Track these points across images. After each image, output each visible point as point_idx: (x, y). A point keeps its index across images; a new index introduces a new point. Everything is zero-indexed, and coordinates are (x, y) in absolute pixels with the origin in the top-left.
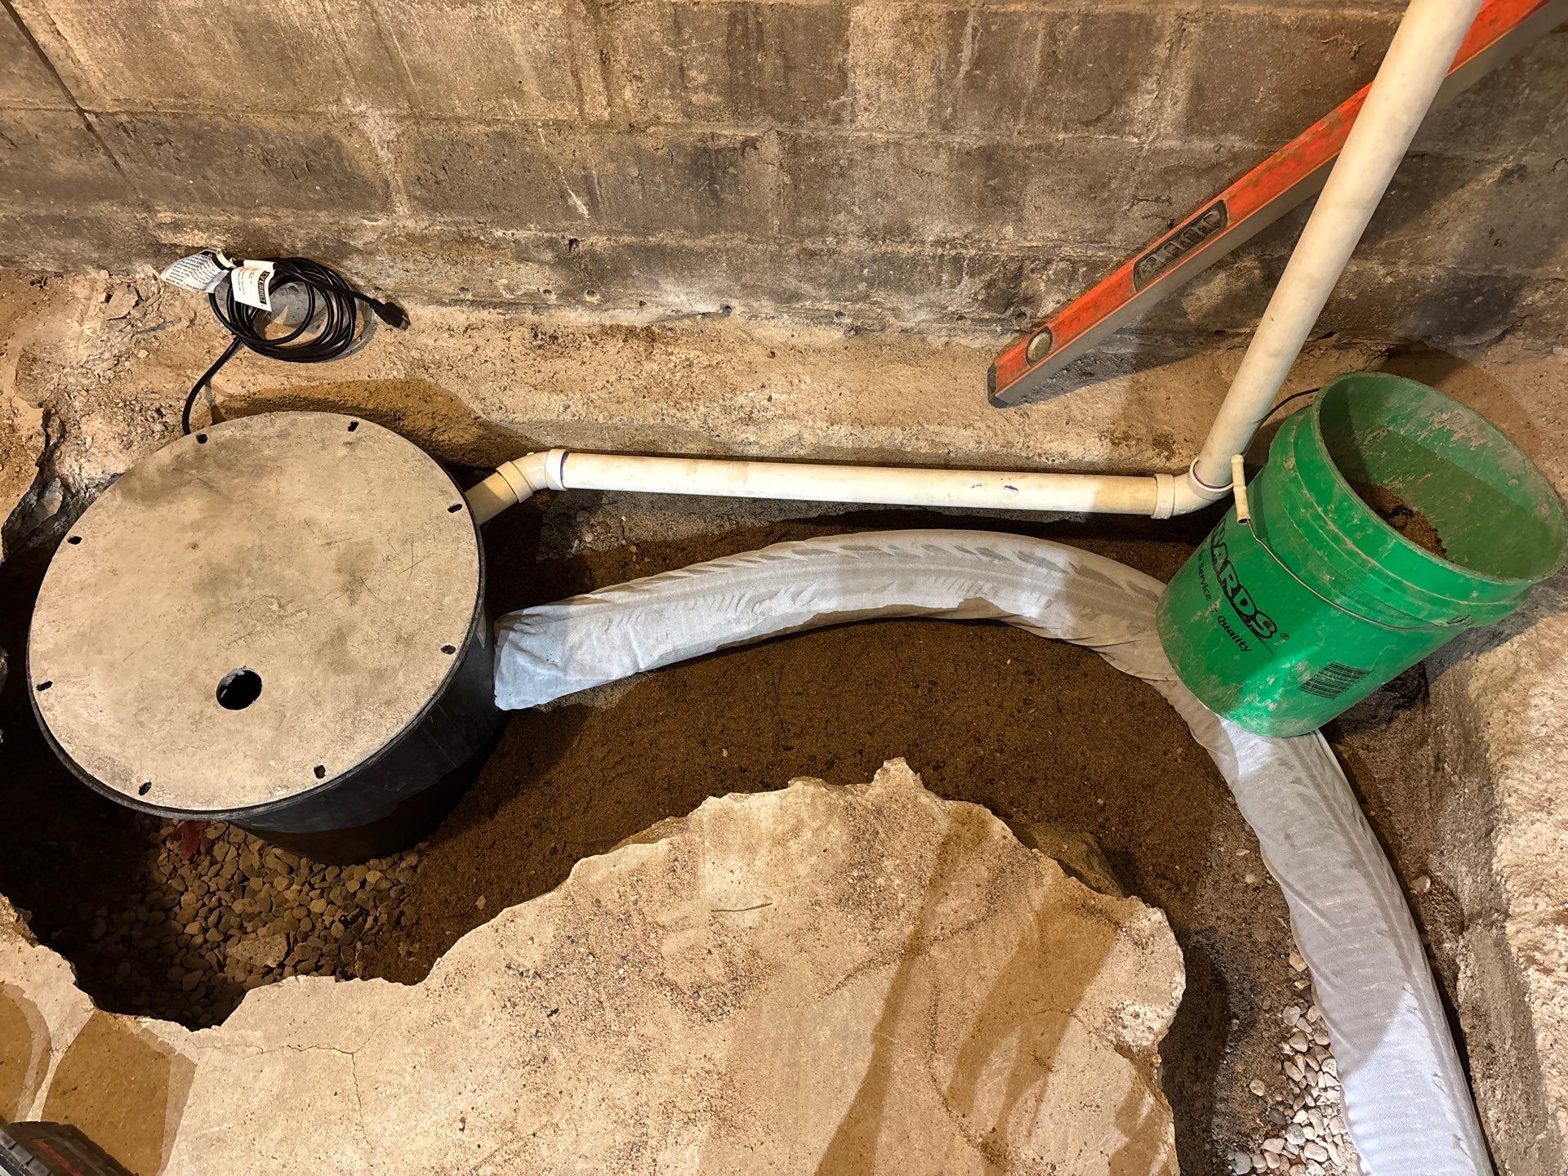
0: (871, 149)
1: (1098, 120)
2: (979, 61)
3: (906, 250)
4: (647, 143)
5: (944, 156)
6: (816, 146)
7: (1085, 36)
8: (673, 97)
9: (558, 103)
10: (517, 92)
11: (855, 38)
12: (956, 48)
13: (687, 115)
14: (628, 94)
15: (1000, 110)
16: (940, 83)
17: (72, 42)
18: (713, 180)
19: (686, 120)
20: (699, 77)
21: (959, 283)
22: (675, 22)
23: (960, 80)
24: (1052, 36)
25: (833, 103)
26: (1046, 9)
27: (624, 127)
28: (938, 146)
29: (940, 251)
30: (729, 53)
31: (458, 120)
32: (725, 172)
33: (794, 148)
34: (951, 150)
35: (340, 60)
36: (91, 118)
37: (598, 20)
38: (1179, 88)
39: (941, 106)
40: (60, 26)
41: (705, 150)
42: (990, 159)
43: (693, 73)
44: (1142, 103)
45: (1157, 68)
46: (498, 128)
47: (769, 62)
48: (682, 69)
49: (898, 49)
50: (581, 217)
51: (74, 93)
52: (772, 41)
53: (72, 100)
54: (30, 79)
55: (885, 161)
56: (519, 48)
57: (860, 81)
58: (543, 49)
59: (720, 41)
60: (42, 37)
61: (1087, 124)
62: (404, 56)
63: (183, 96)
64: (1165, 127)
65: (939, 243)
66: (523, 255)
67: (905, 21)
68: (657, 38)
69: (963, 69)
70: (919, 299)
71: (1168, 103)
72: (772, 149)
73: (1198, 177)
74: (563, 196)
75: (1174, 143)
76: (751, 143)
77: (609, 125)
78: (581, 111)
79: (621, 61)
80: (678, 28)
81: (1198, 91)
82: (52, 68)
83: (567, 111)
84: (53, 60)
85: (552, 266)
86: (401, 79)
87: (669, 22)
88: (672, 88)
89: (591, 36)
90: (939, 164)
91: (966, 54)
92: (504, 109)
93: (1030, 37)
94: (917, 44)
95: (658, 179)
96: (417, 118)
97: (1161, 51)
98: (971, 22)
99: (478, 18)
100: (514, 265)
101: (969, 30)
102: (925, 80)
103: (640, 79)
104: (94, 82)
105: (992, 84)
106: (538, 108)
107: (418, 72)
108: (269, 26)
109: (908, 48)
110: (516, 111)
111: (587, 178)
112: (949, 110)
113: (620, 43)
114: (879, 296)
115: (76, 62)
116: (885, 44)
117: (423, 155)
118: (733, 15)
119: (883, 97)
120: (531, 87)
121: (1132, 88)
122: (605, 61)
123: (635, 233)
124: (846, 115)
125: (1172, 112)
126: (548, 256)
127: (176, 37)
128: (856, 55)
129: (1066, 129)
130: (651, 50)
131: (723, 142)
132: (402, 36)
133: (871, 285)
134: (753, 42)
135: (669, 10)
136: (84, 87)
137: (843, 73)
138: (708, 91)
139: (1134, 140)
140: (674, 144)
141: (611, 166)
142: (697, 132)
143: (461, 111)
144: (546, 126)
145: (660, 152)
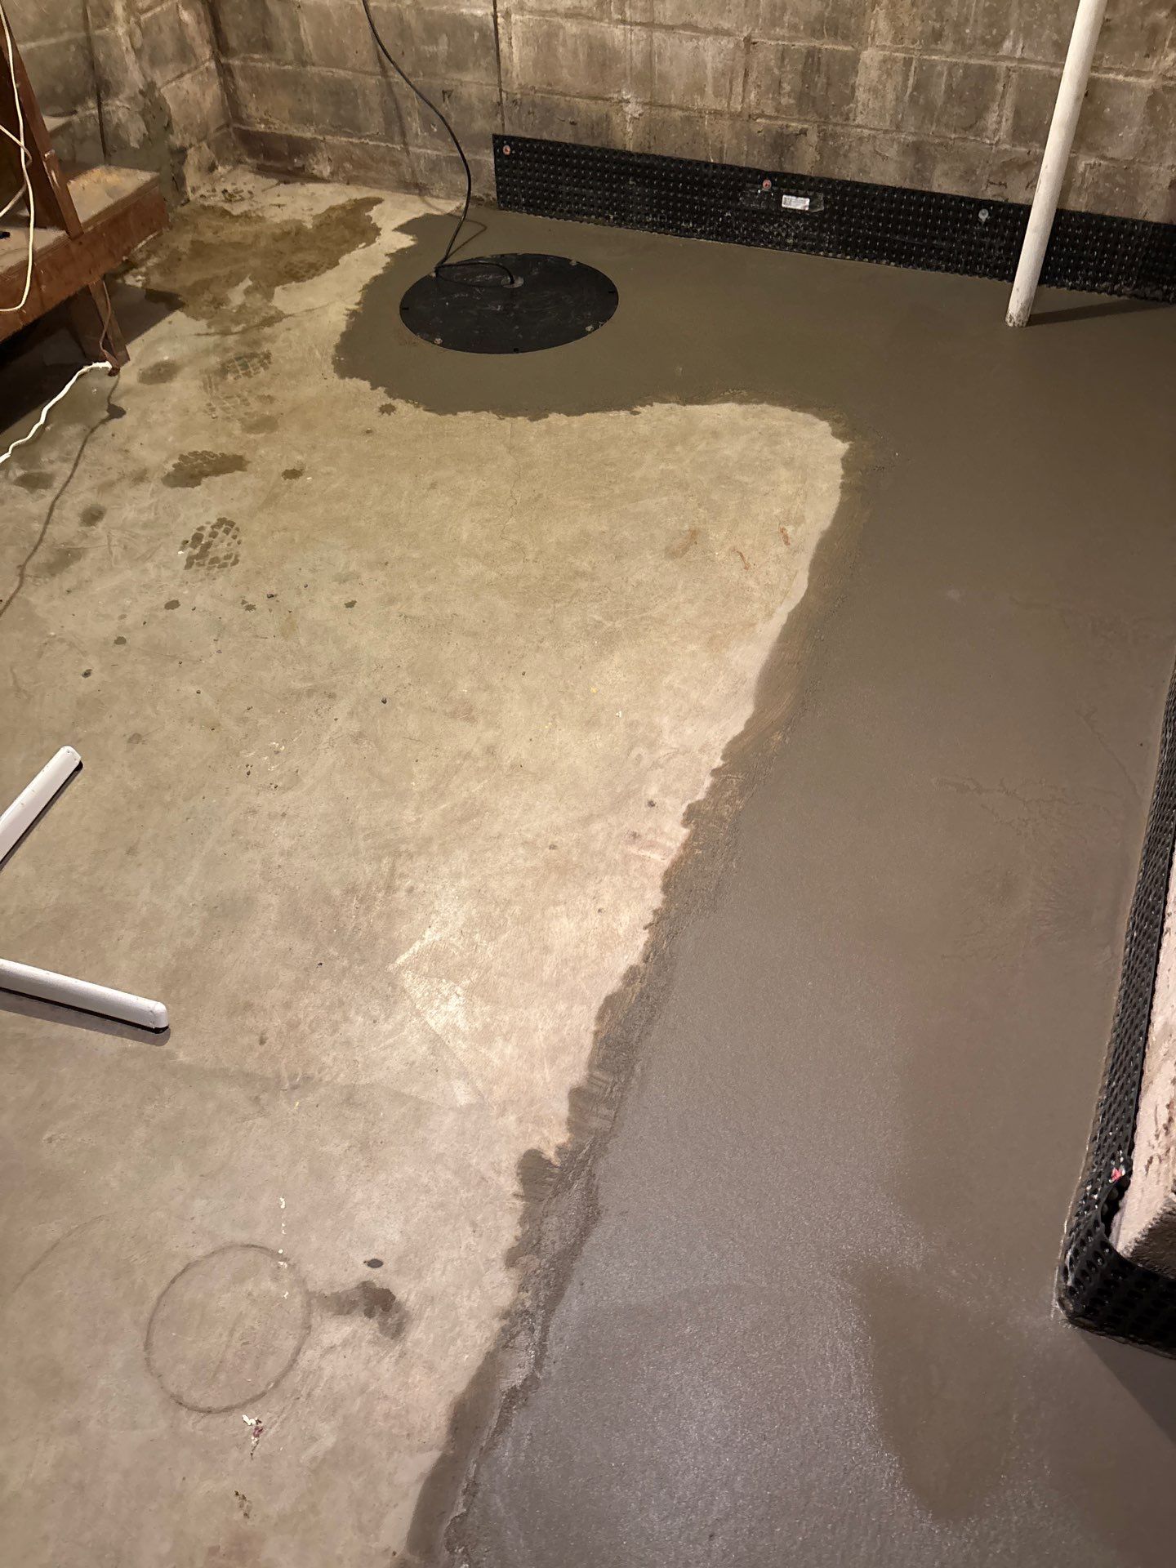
0: (861, 139)
1: (971, 127)
2: (916, 88)
4: (755, 129)
5: (895, 146)
6: (834, 136)
7: (965, 76)
8: (773, 99)
9: (720, 98)
10: (701, 91)
11: (861, 68)
12: (906, 79)
13: (777, 111)
14: (753, 96)
15: (924, 118)
16: (897, 99)
17: (514, 50)
18: (782, 155)
19: (776, 114)
20: (787, 87)
22: (782, 55)
23: (907, 98)
24: (950, 75)
25: (846, 108)
26: (948, 60)
27: (746, 118)
28: (893, 140)
30: (803, 74)
31: (670, 107)
32: (789, 150)
33: (824, 137)
34: (899, 143)
35: (628, 67)
36: (504, 95)
37: (748, 52)
38: (1008, 113)
39: (897, 113)
40: (513, 40)
41: (782, 134)
42: (918, 149)
43: (785, 85)
44: (992, 118)
45: (998, 98)
46: (687, 114)
47: (821, 81)
48: (780, 82)
49: (880, 77)
51: (503, 79)
52: (823, 68)
53: (500, 82)
54: (486, 69)
55: (866, 148)
56: (709, 66)
57: (861, 95)
58: (720, 66)
59: (800, 67)
60: (503, 46)
61: (965, 130)
62: (657, 67)
63: (551, 85)
64: (1002, 135)
67: (884, 62)
68: (772, 63)
69: (909, 91)
71: (1004, 120)
72: (813, 138)
73: (1020, 171)
75: (1008, 147)
76: (804, 132)
77: (740, 115)
78: (729, 104)
79: (753, 76)
80: (783, 59)
81: (1017, 113)
82: (499, 62)
83: (720, 105)
84: (502, 61)
86: (652, 82)
87: (779, 55)
88: (773, 93)
89: (743, 61)
90: (892, 152)
91: (911, 82)
92: (693, 101)
93: (940, 74)
94: (889, 75)
95: (755, 152)
96: (651, 104)
97: (1000, 87)
98: (914, 64)
99: (696, 47)
101: (913, 69)
102: (891, 96)
103: (759, 86)
104: (514, 75)
105: (922, 101)
106: (710, 102)
107: (660, 76)
108: (603, 46)
109: (885, 77)
110: (699, 103)
111: (721, 149)
112: (900, 116)
113: (755, 65)
115: (511, 60)
116: (874, 74)
117: (647, 129)
118: (808, 52)
119: (870, 105)
120: (709, 90)
121: (986, 108)
122: (746, 75)
124: (851, 116)
125: (1006, 125)
127: (561, 50)
128: (861, 79)
129: (955, 132)
130: (769, 70)
131: (791, 129)
132: (660, 55)
134: (815, 69)
135: (780, 48)
136: (509, 75)
137: (853, 89)
138: (790, 97)
139: (988, 142)
140: (768, 129)
141: (734, 141)
142: (780, 123)
143: (673, 101)
144: (710, 113)
145: (760, 134)
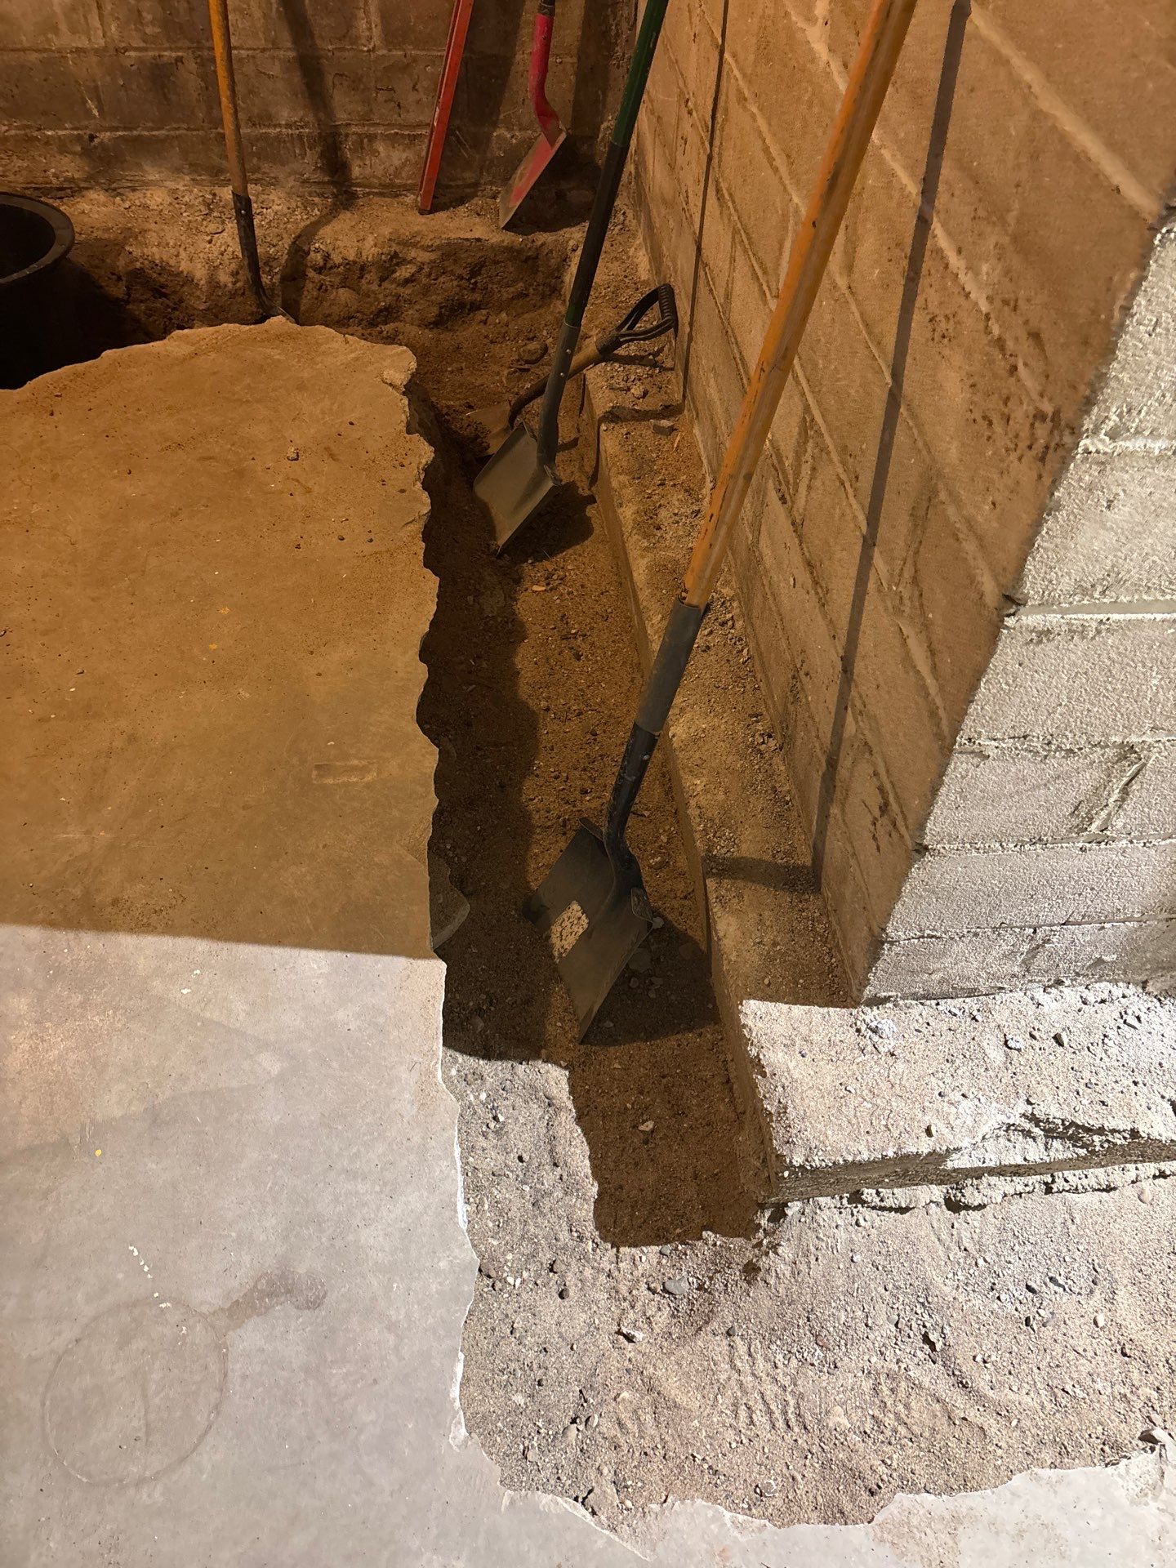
1: (344, 36)
3: (273, 131)
4: (127, 62)
5: (277, 64)
8: (136, 30)
9: (78, 35)
10: (55, 30)
13: (144, 41)
16: (265, 16)
18: (163, 86)
19: (145, 45)
20: (148, 17)
21: (306, 154)
23: (274, 14)
27: (112, 52)
28: (273, 58)
29: (290, 131)
31: (24, 50)
32: (169, 80)
33: (203, 63)
34: (280, 59)
38: (375, 18)
39: (269, 30)
41: (156, 65)
42: (302, 64)
43: (144, 14)
44: (361, 25)
46: (45, 55)
48: (139, 11)
50: (95, 117)
61: (340, 39)
64: (376, 41)
65: (288, 126)
66: (63, 147)
69: (275, 7)
70: (287, 169)
71: (373, 26)
72: (192, 66)
74: (84, 102)
75: (385, 52)
76: (179, 60)
77: (105, 49)
78: (90, 40)
79: (108, 8)
81: (384, 18)
83: (83, 43)
85: (80, 156)
88: (135, 24)
90: (276, 70)
92: (48, 41)
95: (134, 87)
100: (58, 157)
102: (258, 14)
103: (118, 18)
106: (65, 40)
110: (55, 42)
111: (96, 88)
112: (273, 33)
114: (265, 167)
120: (63, 27)
121: (354, 16)
122: (100, 7)
123: (125, 129)
125: (376, 32)
126: (79, 149)
131: (165, 59)
133: (259, 158)
138: (154, 26)
139: (365, 49)
140: (141, 61)
141: (108, 79)
142: (151, 54)
143: (26, 44)
144: (72, 52)
145: (133, 68)
